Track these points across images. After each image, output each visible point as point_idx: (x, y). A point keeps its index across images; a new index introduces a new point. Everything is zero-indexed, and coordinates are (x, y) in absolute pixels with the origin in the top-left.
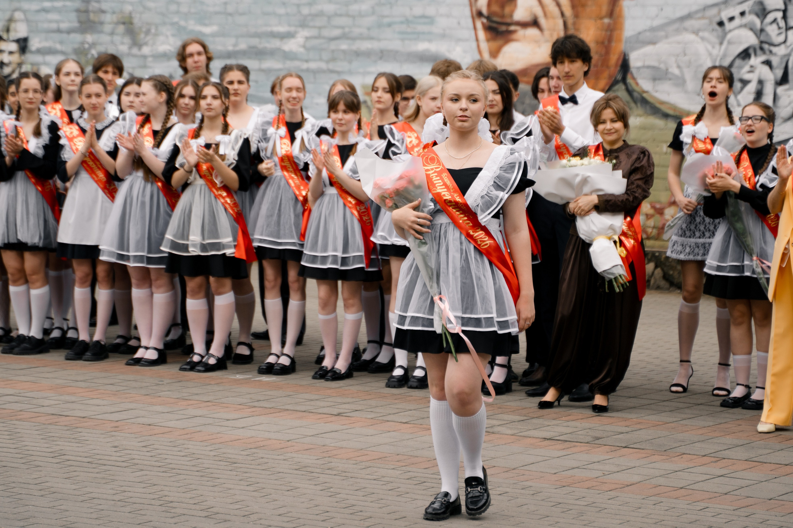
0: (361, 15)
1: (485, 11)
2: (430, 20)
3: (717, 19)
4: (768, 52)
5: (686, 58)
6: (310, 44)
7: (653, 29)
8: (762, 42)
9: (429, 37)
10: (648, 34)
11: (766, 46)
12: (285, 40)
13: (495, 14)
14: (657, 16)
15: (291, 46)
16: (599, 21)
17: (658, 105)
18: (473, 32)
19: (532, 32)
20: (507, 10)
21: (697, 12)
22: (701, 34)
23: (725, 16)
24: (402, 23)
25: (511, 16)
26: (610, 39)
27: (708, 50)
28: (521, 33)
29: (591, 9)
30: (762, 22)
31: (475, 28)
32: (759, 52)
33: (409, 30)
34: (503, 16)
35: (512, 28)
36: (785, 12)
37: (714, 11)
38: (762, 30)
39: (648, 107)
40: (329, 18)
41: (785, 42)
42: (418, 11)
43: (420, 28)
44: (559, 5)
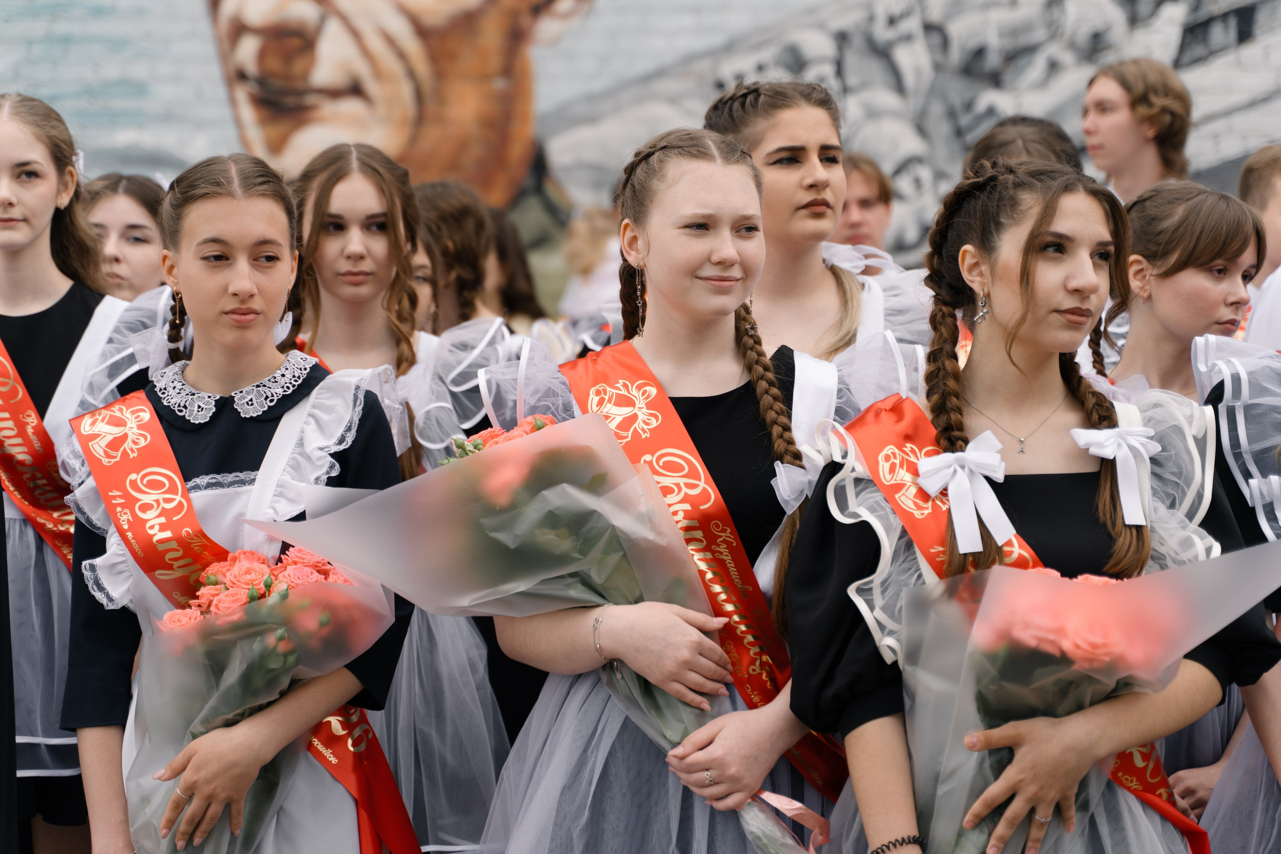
1: (252, 70)
2: (139, 89)
3: (714, 78)
7: (591, 97)
9: (139, 119)
10: (582, 105)
14: (597, 73)
16: (484, 84)
18: (229, 111)
19: (351, 106)
20: (298, 67)
21: (675, 65)
22: (682, 104)
23: (725, 71)
24: (78, 96)
25: (306, 77)
26: (508, 117)
28: (329, 108)
29: (468, 62)
31: (234, 103)
33: (92, 109)
35: (310, 100)
37: (706, 64)
42: (112, 70)
43: (119, 103)
44: (401, 55)
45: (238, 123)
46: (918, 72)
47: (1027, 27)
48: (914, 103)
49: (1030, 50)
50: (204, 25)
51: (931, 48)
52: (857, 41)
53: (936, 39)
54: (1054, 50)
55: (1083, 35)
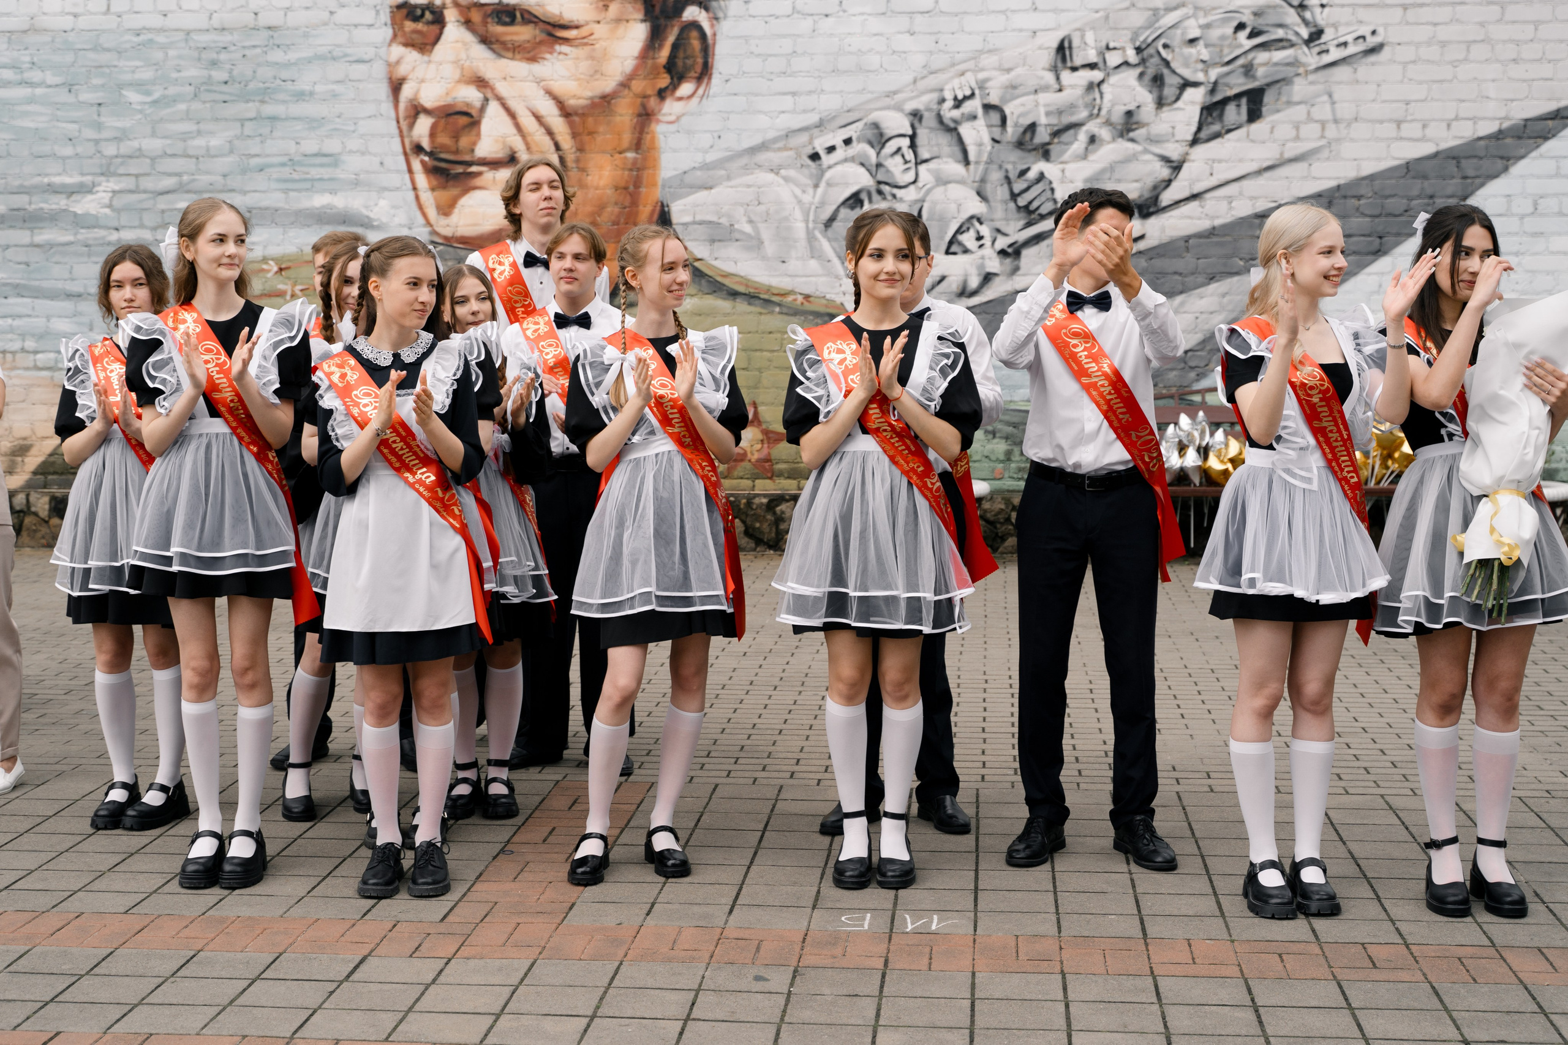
0: (209, 154)
1: (426, 144)
2: (333, 160)
3: (811, 152)
4: (889, 197)
5: (762, 208)
6: (118, 202)
7: (706, 167)
8: (879, 183)
9: (333, 186)
10: (699, 173)
11: (886, 189)
12: (74, 197)
13: (445, 148)
14: (712, 147)
15: (86, 205)
16: (617, 156)
17: (719, 279)
18: (407, 176)
20: (464, 142)
21: (775, 140)
22: (783, 172)
23: (820, 146)
24: (283, 165)
25: (473, 151)
26: (637, 183)
27: (796, 197)
28: (487, 176)
29: (604, 137)
30: (878, 154)
31: (410, 171)
32: (875, 196)
33: (295, 176)
34: (457, 152)
35: (474, 169)
36: (913, 138)
37: (804, 138)
38: (879, 165)
39: (703, 282)
40: (153, 159)
41: (914, 182)
42: (310, 146)
43: (315, 173)
44: (550, 133)
45: (415, 189)
46: (980, 145)
47: (1072, 107)
48: (976, 171)
49: (1076, 126)
50: (387, 108)
51: (989, 126)
52: (929, 119)
53: (995, 117)
54: (1092, 127)
55: (1117, 116)
